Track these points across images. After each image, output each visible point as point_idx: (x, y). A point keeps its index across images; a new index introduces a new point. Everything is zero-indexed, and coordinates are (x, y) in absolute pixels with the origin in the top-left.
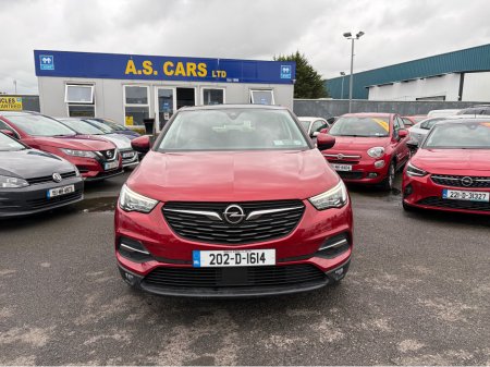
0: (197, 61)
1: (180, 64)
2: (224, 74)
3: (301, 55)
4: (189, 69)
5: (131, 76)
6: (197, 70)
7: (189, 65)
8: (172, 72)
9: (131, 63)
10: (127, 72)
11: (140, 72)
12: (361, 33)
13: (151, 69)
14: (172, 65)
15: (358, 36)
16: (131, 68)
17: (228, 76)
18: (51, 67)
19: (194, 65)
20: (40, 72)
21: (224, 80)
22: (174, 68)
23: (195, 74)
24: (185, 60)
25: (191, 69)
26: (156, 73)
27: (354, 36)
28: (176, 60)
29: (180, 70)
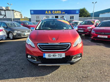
0: (59, 10)
1: (56, 11)
2: (64, 13)
3: (85, 8)
4: (57, 12)
5: (47, 14)
6: (59, 12)
7: (57, 11)
8: (54, 13)
10: (46, 13)
11: (48, 13)
12: (96, 2)
13: (50, 12)
14: (54, 11)
15: (96, 3)
16: (46, 12)
18: (33, 13)
19: (58, 11)
20: (31, 14)
22: (54, 12)
23: (58, 13)
24: (57, 10)
26: (51, 13)
28: (55, 10)
29: (56, 12)
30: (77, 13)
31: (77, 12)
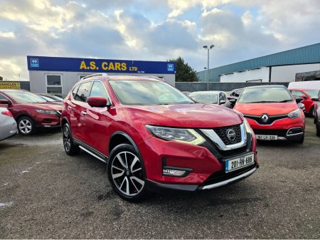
0: (121, 62)
1: (111, 64)
2: (136, 69)
4: (116, 66)
5: (83, 70)
6: (121, 67)
7: (116, 64)
8: (107, 68)
9: (83, 63)
10: (81, 68)
11: (88, 68)
12: (213, 46)
13: (94, 66)
14: (107, 64)
16: (83, 65)
17: (138, 70)
18: (37, 66)
19: (119, 64)
20: (30, 68)
21: (136, 72)
22: (108, 66)
23: (120, 69)
24: (114, 62)
25: (118, 66)
26: (97, 68)
27: (209, 47)
28: (109, 61)
29: (111, 66)
30: (169, 70)
31: (171, 68)
